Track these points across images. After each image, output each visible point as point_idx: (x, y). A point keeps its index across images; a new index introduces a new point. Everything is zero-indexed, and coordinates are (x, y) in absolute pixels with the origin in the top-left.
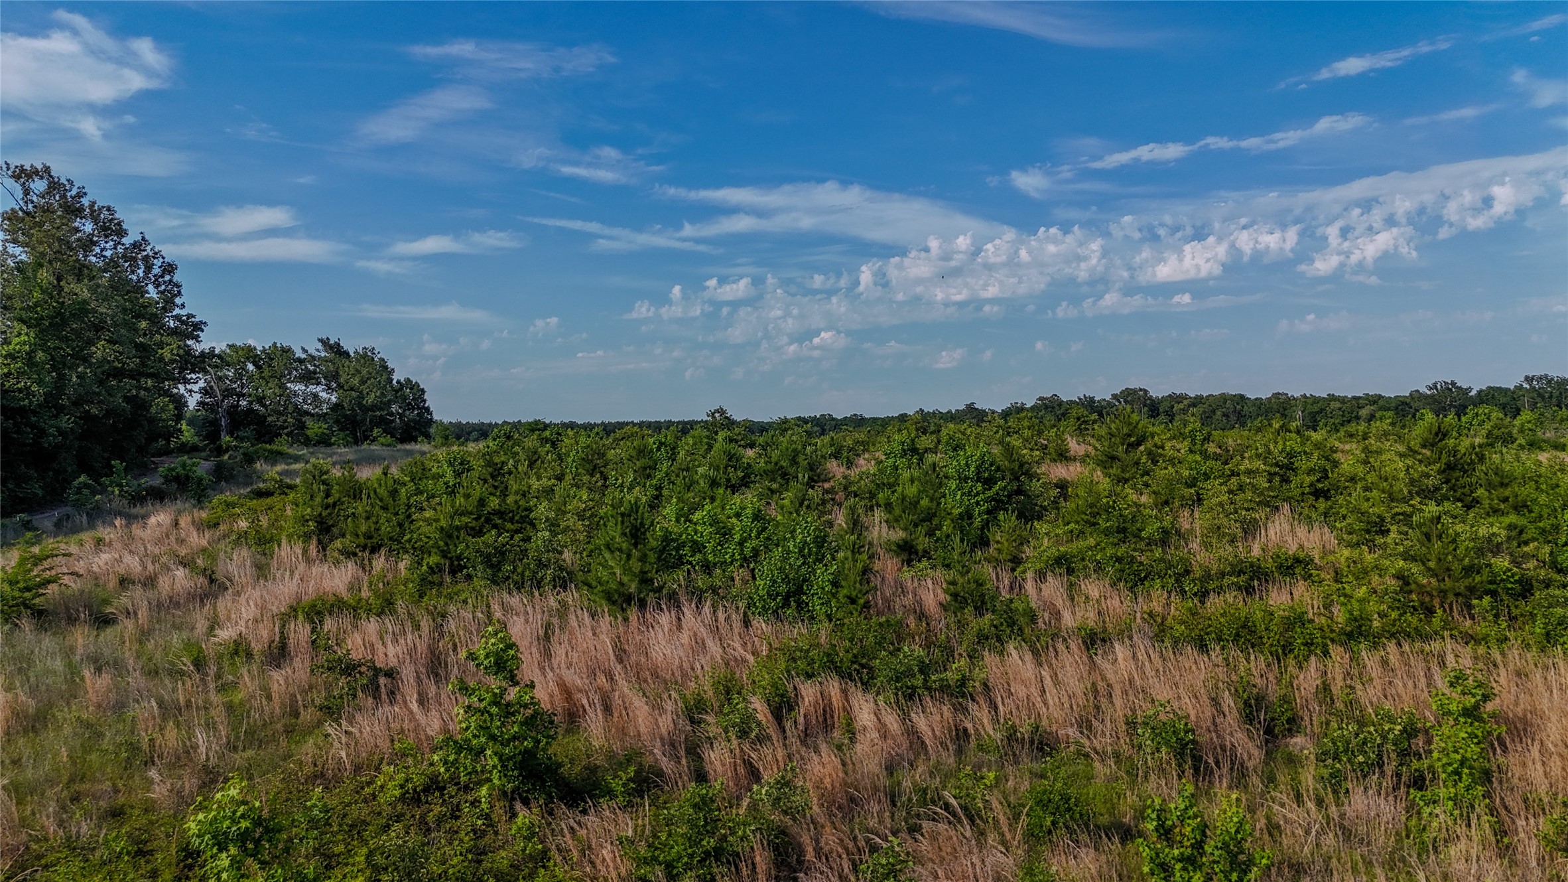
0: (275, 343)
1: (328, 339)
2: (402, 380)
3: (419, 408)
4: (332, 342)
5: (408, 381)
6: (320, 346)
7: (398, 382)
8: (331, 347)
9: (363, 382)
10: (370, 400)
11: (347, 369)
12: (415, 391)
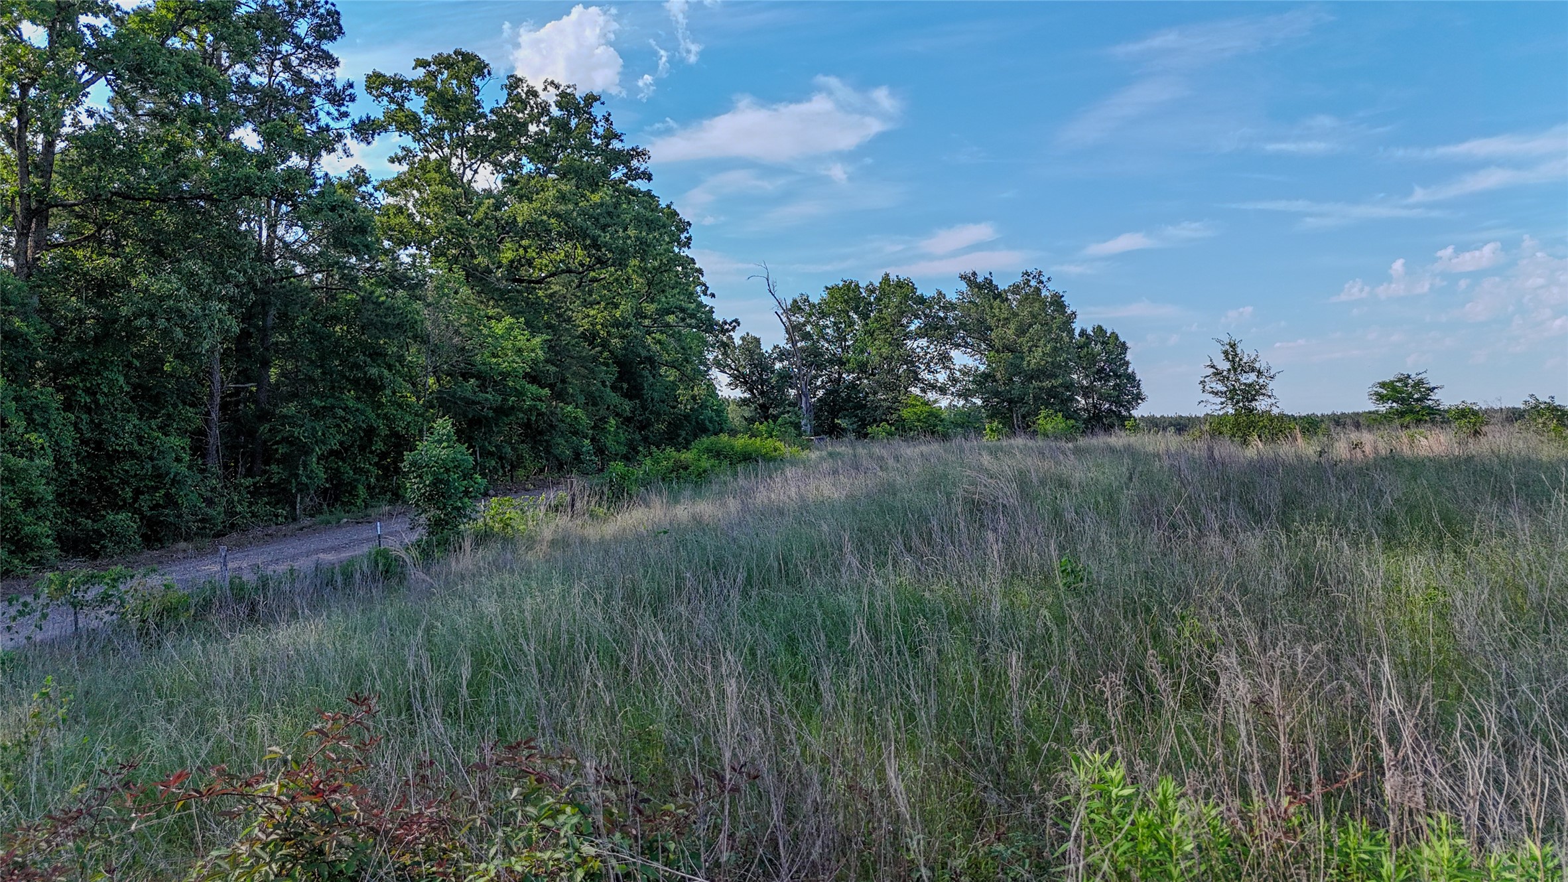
0: (887, 275)
1: (974, 274)
2: (1090, 331)
3: (1118, 376)
4: (980, 279)
5: (1100, 330)
6: (963, 286)
7: (1083, 333)
8: (980, 287)
9: (1022, 331)
10: (1034, 360)
11: (997, 311)
12: (1111, 347)
